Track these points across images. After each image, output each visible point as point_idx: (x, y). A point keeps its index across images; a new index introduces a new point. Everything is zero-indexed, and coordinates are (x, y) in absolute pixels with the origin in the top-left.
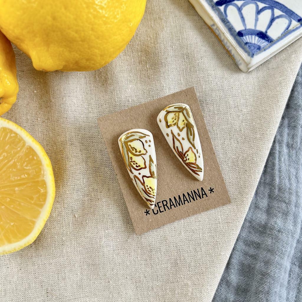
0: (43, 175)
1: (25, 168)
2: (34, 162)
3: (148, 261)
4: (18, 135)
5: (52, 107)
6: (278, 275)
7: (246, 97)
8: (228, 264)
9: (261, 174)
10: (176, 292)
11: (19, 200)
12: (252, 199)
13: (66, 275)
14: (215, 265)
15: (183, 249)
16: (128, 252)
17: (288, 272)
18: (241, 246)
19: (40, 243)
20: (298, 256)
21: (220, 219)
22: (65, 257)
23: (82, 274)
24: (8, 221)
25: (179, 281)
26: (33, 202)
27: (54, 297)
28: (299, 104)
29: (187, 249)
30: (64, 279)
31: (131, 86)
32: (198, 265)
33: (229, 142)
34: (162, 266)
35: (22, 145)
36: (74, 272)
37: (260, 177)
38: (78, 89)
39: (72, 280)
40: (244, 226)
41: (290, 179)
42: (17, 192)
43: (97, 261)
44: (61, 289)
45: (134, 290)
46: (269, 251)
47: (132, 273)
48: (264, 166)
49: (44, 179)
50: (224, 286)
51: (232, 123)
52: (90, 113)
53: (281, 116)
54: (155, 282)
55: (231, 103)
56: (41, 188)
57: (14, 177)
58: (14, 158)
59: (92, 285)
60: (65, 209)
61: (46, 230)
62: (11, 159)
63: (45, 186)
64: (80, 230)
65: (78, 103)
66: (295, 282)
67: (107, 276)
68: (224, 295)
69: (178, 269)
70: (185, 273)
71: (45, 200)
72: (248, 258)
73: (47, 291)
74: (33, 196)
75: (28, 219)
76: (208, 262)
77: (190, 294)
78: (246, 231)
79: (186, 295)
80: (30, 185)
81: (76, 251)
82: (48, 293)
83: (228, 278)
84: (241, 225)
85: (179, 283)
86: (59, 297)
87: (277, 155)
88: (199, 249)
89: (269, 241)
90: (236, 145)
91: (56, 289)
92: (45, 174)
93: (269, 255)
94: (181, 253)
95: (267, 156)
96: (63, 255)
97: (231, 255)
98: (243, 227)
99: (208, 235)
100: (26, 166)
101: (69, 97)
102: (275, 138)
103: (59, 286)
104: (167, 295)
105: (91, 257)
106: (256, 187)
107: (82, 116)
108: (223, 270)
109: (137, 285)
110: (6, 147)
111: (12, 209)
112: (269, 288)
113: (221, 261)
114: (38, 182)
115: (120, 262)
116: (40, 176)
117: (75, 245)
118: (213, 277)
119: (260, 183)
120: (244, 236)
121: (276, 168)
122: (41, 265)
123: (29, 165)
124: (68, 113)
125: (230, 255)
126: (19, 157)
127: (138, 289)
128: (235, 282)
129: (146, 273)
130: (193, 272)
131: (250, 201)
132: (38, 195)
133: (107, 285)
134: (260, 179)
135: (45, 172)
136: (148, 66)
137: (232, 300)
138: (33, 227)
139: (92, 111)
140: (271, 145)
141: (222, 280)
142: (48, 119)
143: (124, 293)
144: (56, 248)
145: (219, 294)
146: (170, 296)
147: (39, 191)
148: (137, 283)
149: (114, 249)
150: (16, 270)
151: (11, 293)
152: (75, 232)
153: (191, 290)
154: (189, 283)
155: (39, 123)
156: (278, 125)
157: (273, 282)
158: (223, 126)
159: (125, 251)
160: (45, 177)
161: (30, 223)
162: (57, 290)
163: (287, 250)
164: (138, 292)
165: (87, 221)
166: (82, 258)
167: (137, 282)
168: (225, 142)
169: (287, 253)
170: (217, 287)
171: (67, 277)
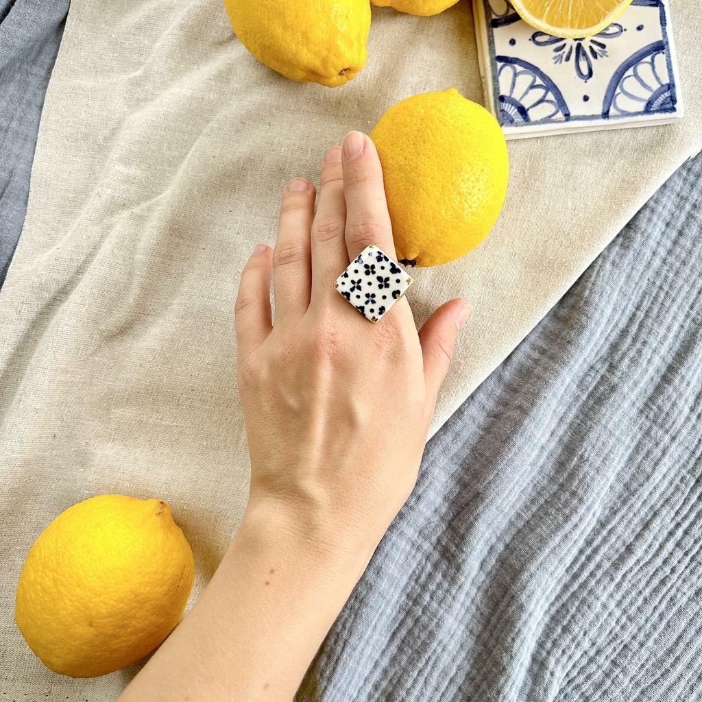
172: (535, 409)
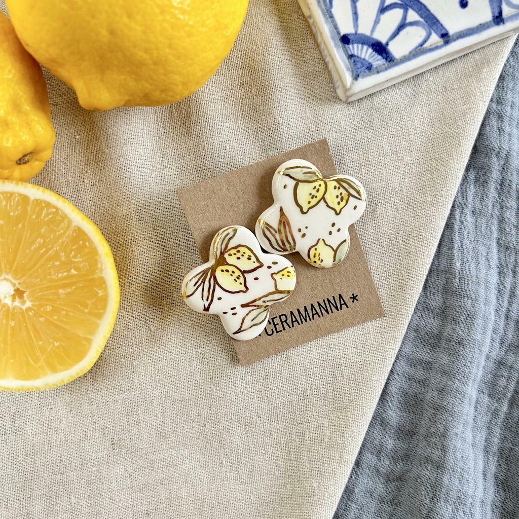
0: (101, 270)
1: (73, 260)
2: (86, 251)
3: (263, 392)
4: (60, 211)
5: (105, 161)
6: (459, 409)
7: (410, 137)
8: (384, 394)
9: (432, 258)
10: (307, 438)
11: (65, 308)
12: (418, 295)
13: (140, 417)
14: (363, 395)
15: (315, 373)
16: (232, 380)
17: (473, 404)
18: (403, 366)
19: (99, 371)
20: (488, 379)
21: (370, 327)
22: (138, 391)
23: (163, 415)
24: (51, 340)
25: (310, 421)
26: (86, 311)
27: (123, 451)
28: (492, 145)
29: (321, 374)
30: (137, 423)
31: (228, 124)
32: (338, 396)
33: (384, 209)
34: (284, 399)
35: (66, 225)
36: (151, 412)
37: (431, 262)
38: (146, 131)
39: (148, 425)
40: (407, 338)
41: (477, 263)
42: (62, 296)
43: (187, 395)
44: (133, 438)
45: (243, 436)
46: (444, 373)
47: (240, 412)
48: (437, 245)
49: (103, 275)
50: (378, 427)
51: (388, 179)
52: (165, 169)
53: (464, 167)
54: (274, 424)
55: (386, 147)
56: (99, 290)
57: (57, 274)
58: (56, 245)
59: (179, 431)
60: (135, 318)
61: (107, 352)
62: (50, 246)
63: (104, 286)
64: (159, 350)
65: (146, 155)
66: (484, 418)
67: (202, 417)
68: (378, 440)
69: (308, 404)
70: (319, 408)
71: (105, 307)
72: (414, 384)
73: (113, 442)
74: (87, 302)
75: (81, 335)
76: (353, 392)
77: (326, 440)
78: (411, 344)
79: (321, 441)
80: (81, 285)
81: (154, 381)
82: (113, 444)
83: (384, 415)
84: (403, 336)
85: (311, 424)
86: (131, 449)
87: (457, 227)
88: (338, 373)
89: (444, 359)
90: (394, 213)
91: (126, 439)
92: (103, 268)
93: (444, 379)
94: (312, 379)
95: (442, 230)
96: (135, 387)
97: (388, 380)
98: (405, 338)
99: (353, 351)
100: (75, 257)
101: (132, 145)
102: (454, 201)
103: (131, 434)
104: (293, 442)
105: (177, 389)
106: (425, 277)
107: (153, 175)
108: (376, 404)
109: (247, 429)
110: (42, 228)
111: (56, 322)
112: (446, 429)
113: (372, 389)
114: (93, 280)
115: (221, 396)
116: (97, 271)
117: (153, 373)
118: (361, 414)
119: (431, 271)
120: (408, 352)
121: (456, 247)
122: (101, 404)
123: (79, 256)
124: (131, 171)
125: (385, 381)
126: (63, 242)
127: (249, 434)
128: (394, 421)
129: (261, 410)
130: (330, 407)
131: (416, 299)
132: (95, 299)
133: (202, 430)
134: (431, 265)
135: (103, 265)
136: (253, 91)
137: (390, 447)
138: (89, 348)
139: (169, 167)
140: (448, 212)
141: (374, 418)
142: (101, 180)
143: (229, 442)
144: (124, 377)
145: (370, 438)
146: (297, 444)
147: (96, 294)
148: (247, 427)
149: (211, 376)
150: (65, 411)
151: (59, 446)
152: (151, 353)
153: (328, 433)
154: (326, 423)
155: (86, 187)
156: (459, 181)
157: (451, 419)
158: (374, 184)
159: (227, 380)
160: (104, 272)
161: (84, 342)
162: (128, 440)
163: (471, 371)
164: (249, 440)
165: (169, 336)
166: (162, 391)
167: (247, 424)
168: (378, 209)
169: (472, 376)
170: (367, 428)
171: (141, 420)
172: (450, 455)
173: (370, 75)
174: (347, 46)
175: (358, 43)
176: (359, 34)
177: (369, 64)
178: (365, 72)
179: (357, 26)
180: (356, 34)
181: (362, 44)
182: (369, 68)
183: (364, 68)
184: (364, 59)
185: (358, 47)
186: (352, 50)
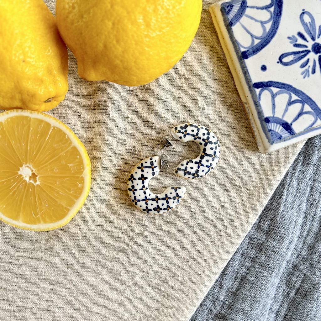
173: (280, 142)
174: (267, 124)
175: (274, 122)
176: (275, 117)
177: (280, 135)
178: (277, 140)
179: (274, 113)
180: (273, 117)
181: (277, 123)
182: (280, 138)
183: (277, 138)
184: (277, 133)
185: (274, 125)
186: (270, 127)
